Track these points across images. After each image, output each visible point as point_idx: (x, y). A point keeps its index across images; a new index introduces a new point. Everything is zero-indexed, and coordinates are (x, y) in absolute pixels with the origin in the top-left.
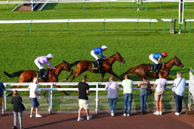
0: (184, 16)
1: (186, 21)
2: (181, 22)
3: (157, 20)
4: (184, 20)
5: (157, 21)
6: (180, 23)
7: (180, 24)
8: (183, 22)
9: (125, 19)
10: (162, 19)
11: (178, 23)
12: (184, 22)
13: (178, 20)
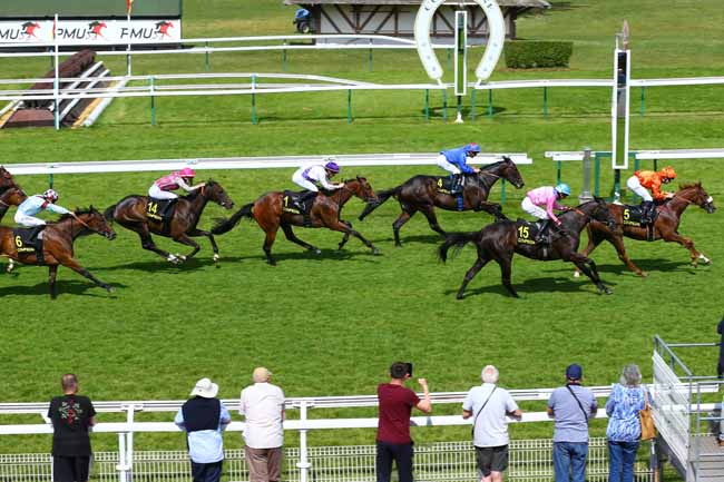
0: (630, 138)
1: (638, 157)
2: (623, 164)
3: (528, 157)
4: (632, 155)
5: (530, 161)
6: (617, 164)
7: (618, 171)
8: (629, 164)
9: (407, 156)
10: (547, 155)
11: (611, 165)
12: (633, 163)
13: (611, 154)
